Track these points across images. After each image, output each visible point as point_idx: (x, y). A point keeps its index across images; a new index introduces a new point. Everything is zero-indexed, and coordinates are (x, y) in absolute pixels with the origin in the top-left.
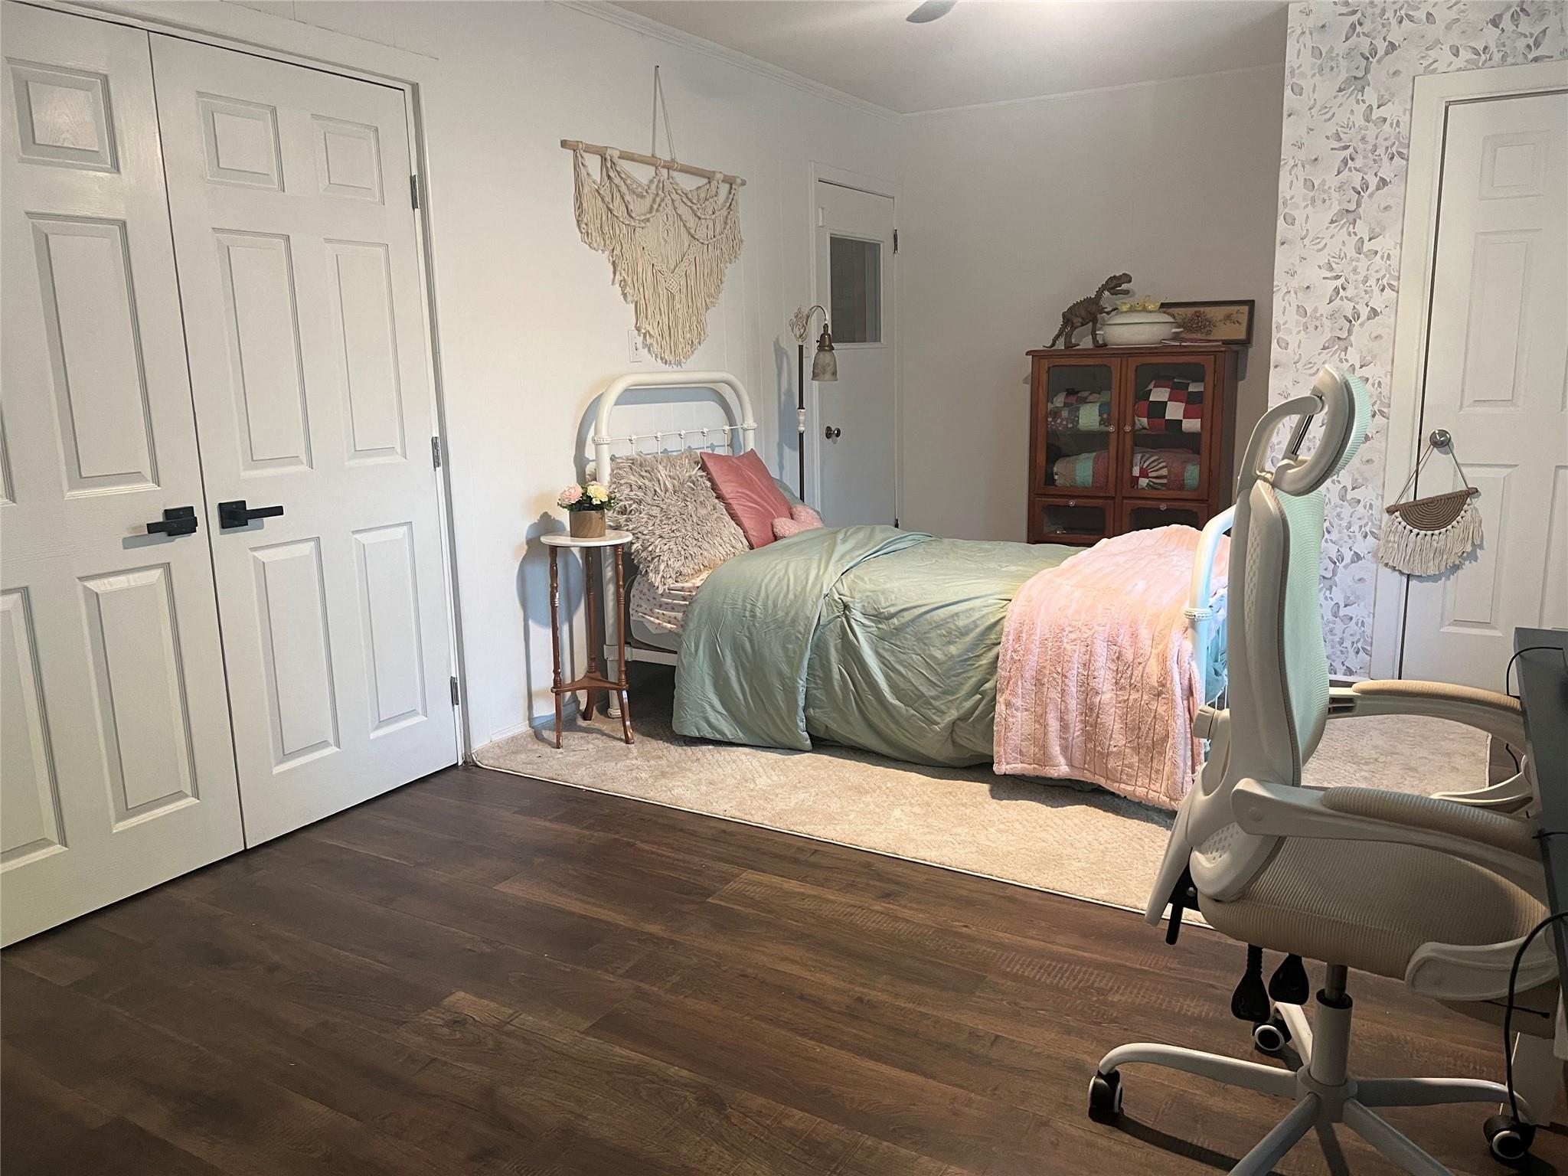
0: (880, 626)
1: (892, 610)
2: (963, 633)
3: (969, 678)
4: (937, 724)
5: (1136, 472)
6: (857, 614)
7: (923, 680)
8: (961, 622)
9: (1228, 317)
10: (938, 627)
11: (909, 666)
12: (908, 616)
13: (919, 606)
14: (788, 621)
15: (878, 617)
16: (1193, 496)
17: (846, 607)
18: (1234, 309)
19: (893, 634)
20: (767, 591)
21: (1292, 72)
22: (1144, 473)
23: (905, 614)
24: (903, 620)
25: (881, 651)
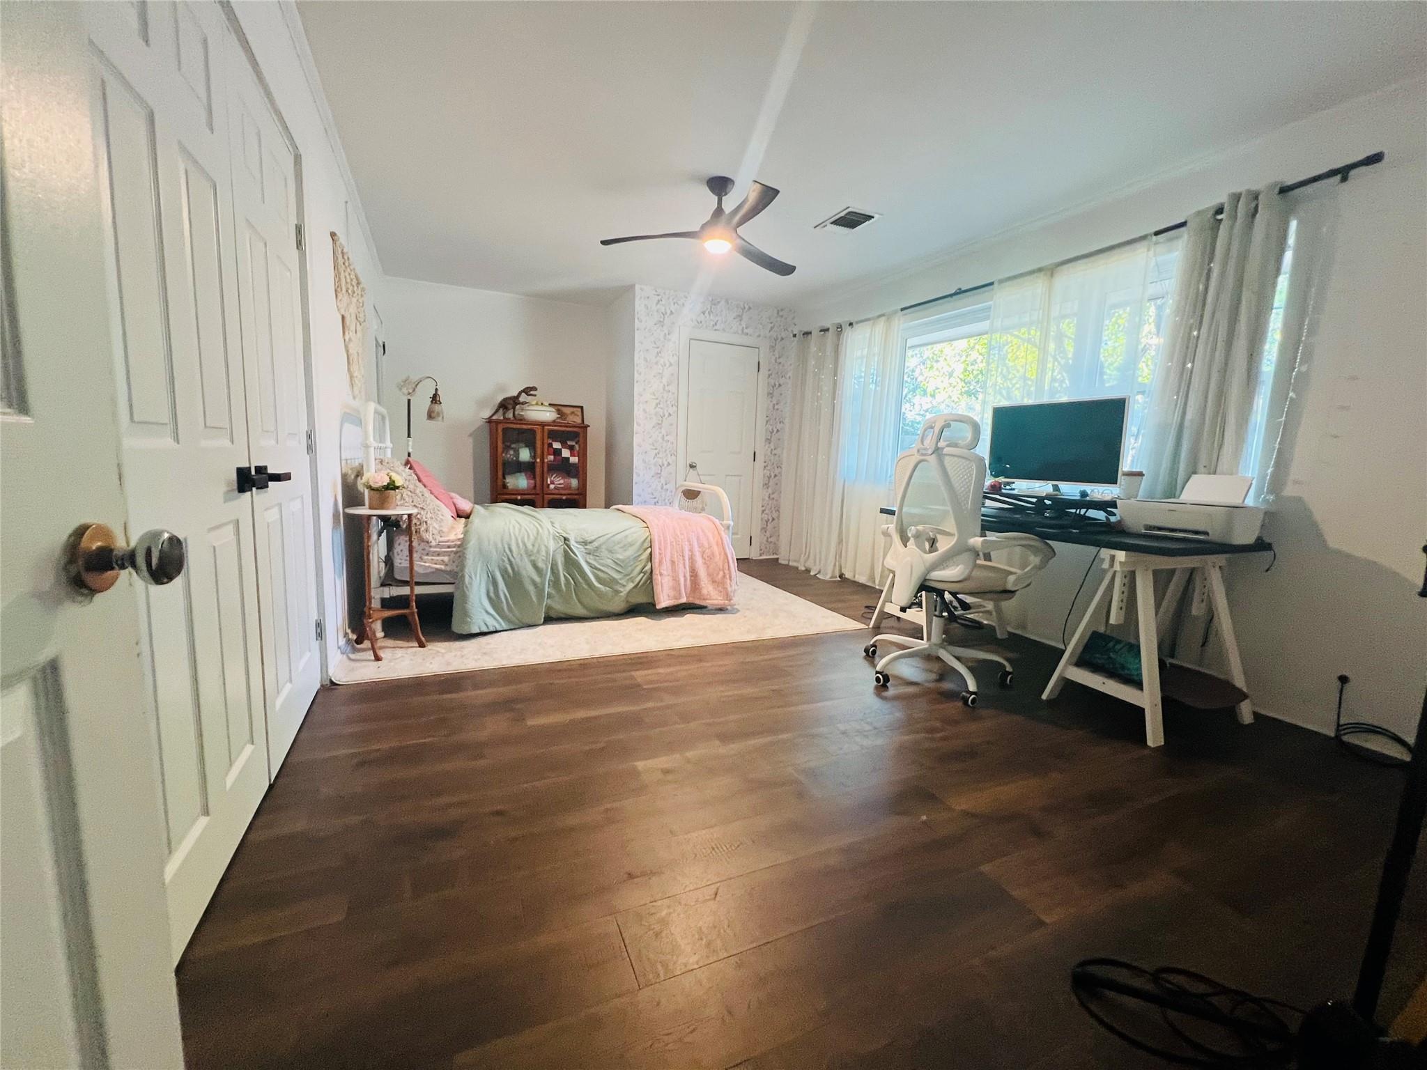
0: (586, 547)
1: (593, 538)
2: (631, 545)
3: (637, 566)
4: (621, 592)
5: (549, 482)
6: (573, 543)
7: (614, 571)
8: (629, 540)
9: (573, 413)
10: (619, 543)
11: (608, 566)
12: (602, 540)
13: (607, 534)
14: (535, 551)
15: (585, 543)
16: (577, 492)
17: (565, 539)
18: (575, 409)
19: (595, 550)
20: (515, 535)
21: (638, 313)
22: (552, 483)
23: (601, 539)
24: (599, 543)
25: (588, 560)
